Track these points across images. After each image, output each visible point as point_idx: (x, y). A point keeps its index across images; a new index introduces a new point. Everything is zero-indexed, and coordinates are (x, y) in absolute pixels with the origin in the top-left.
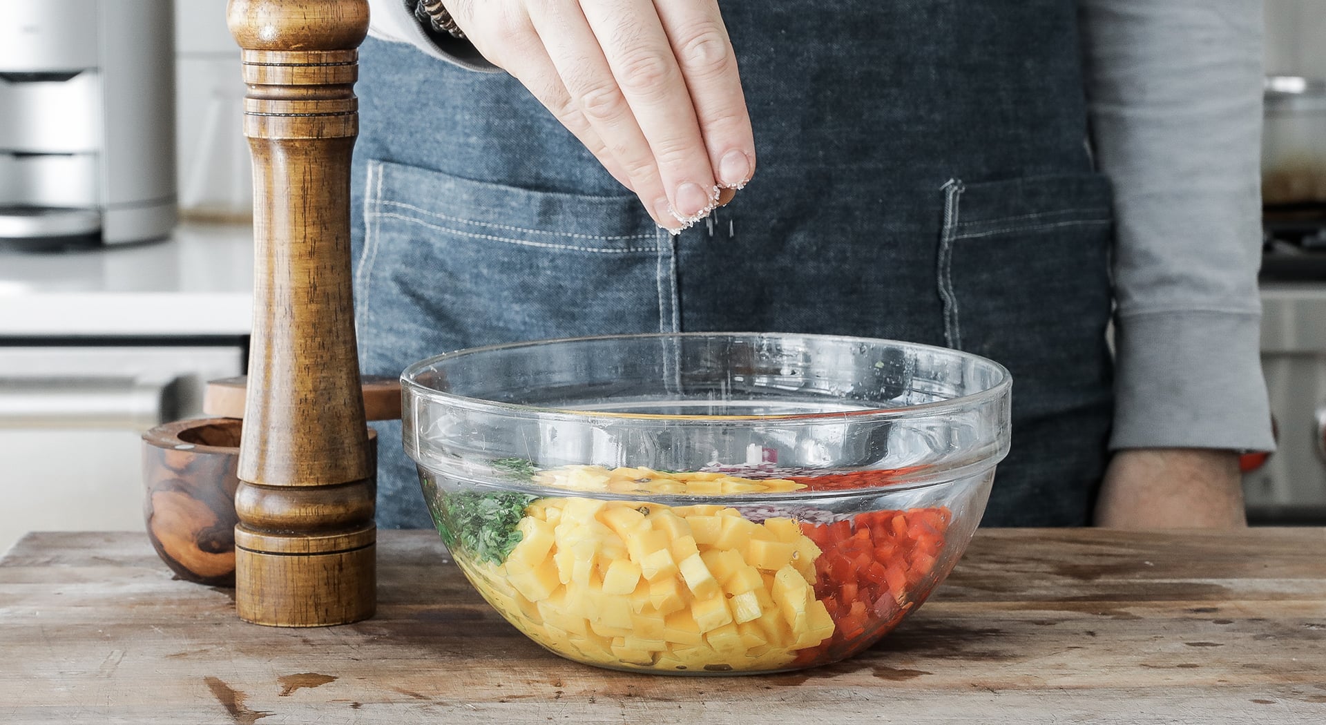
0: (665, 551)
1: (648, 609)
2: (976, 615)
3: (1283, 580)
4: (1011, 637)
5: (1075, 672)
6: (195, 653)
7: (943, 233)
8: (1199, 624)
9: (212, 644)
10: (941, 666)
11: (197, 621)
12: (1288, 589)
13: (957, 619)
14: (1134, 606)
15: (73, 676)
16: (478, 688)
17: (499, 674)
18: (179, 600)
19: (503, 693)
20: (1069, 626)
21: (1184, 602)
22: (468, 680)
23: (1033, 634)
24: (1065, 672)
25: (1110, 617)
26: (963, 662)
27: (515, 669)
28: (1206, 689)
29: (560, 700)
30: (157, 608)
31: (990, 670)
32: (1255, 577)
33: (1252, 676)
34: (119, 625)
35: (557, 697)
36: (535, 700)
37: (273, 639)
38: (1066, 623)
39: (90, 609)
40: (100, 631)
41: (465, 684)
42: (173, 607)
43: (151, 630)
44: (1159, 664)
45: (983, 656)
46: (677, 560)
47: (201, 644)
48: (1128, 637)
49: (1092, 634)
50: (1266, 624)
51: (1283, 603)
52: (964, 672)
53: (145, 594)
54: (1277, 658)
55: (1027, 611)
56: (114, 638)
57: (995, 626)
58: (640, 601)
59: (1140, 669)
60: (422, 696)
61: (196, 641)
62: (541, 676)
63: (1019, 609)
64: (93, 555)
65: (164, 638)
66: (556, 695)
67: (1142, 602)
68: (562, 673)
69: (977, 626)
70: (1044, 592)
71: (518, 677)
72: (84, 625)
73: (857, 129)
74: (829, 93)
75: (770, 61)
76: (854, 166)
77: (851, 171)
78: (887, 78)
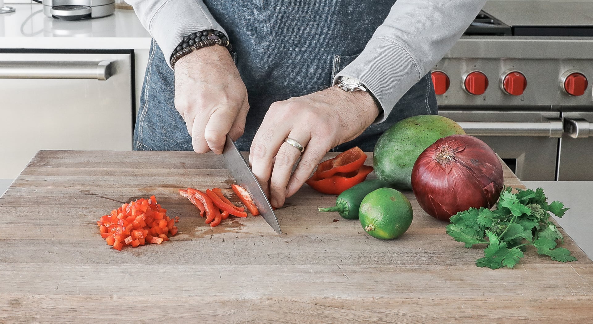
72: (51, 197)
73: (297, 37)
74: (286, 24)
75: (263, 13)
76: (296, 50)
77: (295, 51)
78: (310, 19)
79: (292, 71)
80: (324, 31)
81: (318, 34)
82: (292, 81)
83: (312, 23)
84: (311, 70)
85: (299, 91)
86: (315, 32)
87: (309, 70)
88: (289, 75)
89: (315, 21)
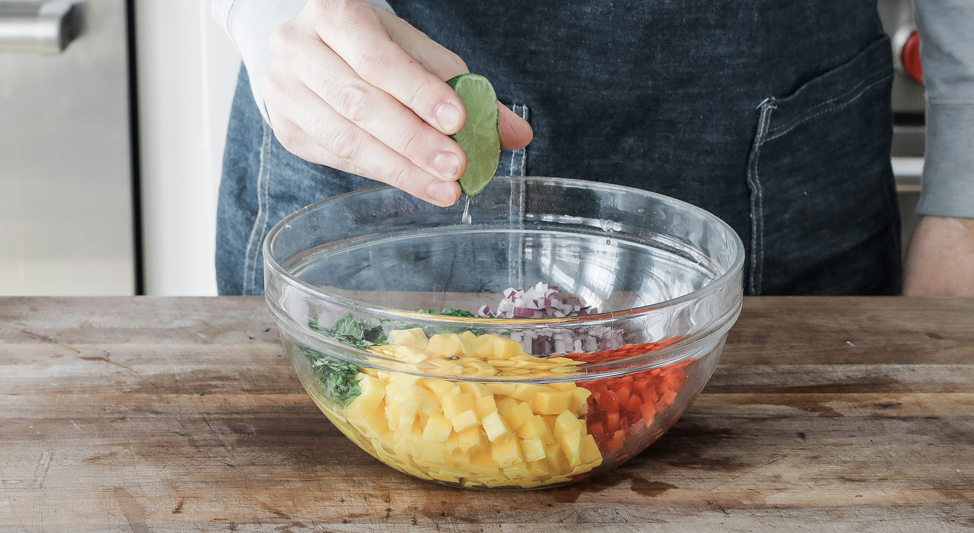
0: (471, 411)
1: (457, 451)
2: (712, 411)
3: (955, 366)
4: (739, 440)
5: (789, 486)
6: (106, 457)
7: (755, 140)
8: (886, 423)
9: (118, 445)
10: (684, 478)
11: (107, 414)
12: (958, 379)
13: (698, 415)
14: (837, 400)
15: (14, 486)
16: (326, 503)
17: (342, 485)
18: (92, 387)
19: (345, 511)
20: (784, 425)
21: (875, 395)
22: (319, 494)
23: (756, 436)
24: (779, 486)
25: (817, 414)
26: (701, 473)
27: (355, 478)
28: (888, 509)
29: (390, 520)
30: (75, 396)
31: (723, 483)
32: (933, 361)
33: (925, 492)
34: (46, 420)
35: (388, 516)
36: (371, 520)
37: (166, 439)
38: (783, 421)
39: (22, 397)
40: (32, 427)
41: (316, 499)
42: (87, 395)
43: (71, 426)
44: (854, 476)
45: (717, 464)
46: (480, 417)
47: (110, 445)
48: (831, 440)
49: (802, 435)
50: (938, 423)
51: (953, 396)
52: (702, 486)
53: (64, 379)
54: (945, 471)
55: (753, 406)
56: (41, 437)
57: (727, 424)
58: (451, 446)
59: (837, 484)
60: (282, 514)
61: (107, 441)
62: (374, 489)
63: (747, 403)
64: (22, 327)
65: (82, 436)
66: (385, 513)
67: (843, 395)
68: (391, 483)
69: (714, 425)
70: (766, 381)
71: (357, 490)
72: (19, 419)
73: (684, 64)
74: (660, 36)
75: (609, 13)
76: (680, 91)
77: (677, 94)
78: (713, 22)
79: (667, 138)
80: (744, 48)
81: (731, 56)
82: (667, 161)
83: (718, 31)
84: (712, 137)
85: (682, 183)
86: (722, 50)
87: (708, 138)
88: (661, 147)
89: (723, 27)
